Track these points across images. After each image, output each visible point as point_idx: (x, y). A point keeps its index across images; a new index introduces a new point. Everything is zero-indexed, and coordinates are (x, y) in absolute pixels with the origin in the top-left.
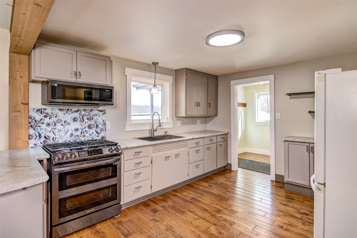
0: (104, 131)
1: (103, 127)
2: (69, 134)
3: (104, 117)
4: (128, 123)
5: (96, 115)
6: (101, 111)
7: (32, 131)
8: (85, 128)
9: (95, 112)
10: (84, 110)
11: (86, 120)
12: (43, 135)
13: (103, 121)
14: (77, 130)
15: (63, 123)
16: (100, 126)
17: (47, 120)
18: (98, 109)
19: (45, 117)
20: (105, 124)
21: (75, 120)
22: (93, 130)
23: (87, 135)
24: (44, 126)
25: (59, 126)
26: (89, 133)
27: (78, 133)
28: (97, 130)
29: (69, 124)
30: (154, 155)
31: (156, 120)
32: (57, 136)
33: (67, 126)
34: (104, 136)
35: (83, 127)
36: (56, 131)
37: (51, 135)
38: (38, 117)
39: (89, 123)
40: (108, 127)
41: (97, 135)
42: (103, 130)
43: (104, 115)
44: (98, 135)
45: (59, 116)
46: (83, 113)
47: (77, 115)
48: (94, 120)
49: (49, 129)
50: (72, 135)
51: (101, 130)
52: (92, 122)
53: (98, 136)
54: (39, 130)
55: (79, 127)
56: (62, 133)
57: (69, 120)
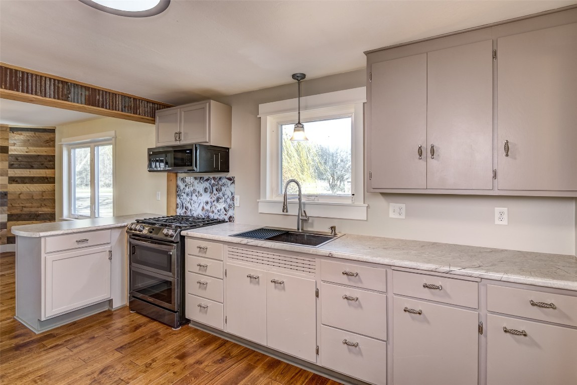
0: (233, 208)
1: (231, 203)
2: (201, 208)
3: (232, 188)
4: (262, 199)
5: (224, 185)
6: (230, 179)
7: (178, 201)
8: (214, 202)
9: (224, 181)
10: (214, 178)
11: (215, 192)
12: (184, 205)
13: (232, 194)
14: (207, 203)
15: (197, 194)
16: (228, 201)
17: (187, 190)
18: (228, 177)
19: (186, 186)
20: (233, 199)
21: (206, 190)
22: (221, 206)
23: (216, 211)
24: (185, 196)
25: (194, 197)
26: (217, 209)
27: (208, 207)
28: (225, 206)
29: (201, 195)
30: (230, 262)
31: (293, 197)
32: (193, 209)
33: (200, 198)
34: (232, 215)
35: (212, 200)
36: (192, 202)
37: (189, 206)
38: (182, 186)
39: (218, 195)
40: (237, 203)
41: (225, 213)
42: (231, 206)
43: (233, 185)
44: (226, 213)
45: (194, 186)
46: (213, 181)
47: (207, 184)
48: (222, 192)
49: (188, 199)
50: (203, 208)
51: (230, 206)
52: (221, 194)
53: (226, 215)
54: (182, 200)
55: (209, 200)
56: (196, 205)
57: (202, 191)
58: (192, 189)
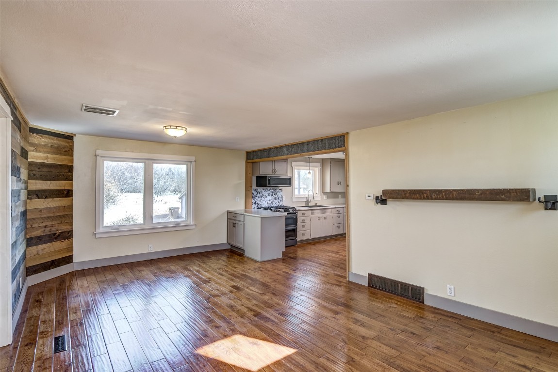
0: (282, 201)
2: (267, 202)
3: (281, 193)
5: (278, 192)
6: (280, 189)
7: (253, 201)
8: (273, 199)
9: (278, 190)
10: (273, 189)
11: (274, 195)
13: (281, 195)
15: (264, 196)
16: (280, 198)
17: (258, 195)
19: (258, 193)
20: (282, 197)
21: (269, 195)
22: (276, 201)
23: (274, 203)
24: (257, 198)
25: (263, 198)
27: (270, 202)
28: (278, 201)
29: (267, 197)
30: (312, 216)
31: (310, 195)
34: (281, 204)
37: (260, 202)
38: (255, 193)
40: (284, 199)
44: (279, 204)
45: (263, 193)
46: (272, 191)
47: (269, 192)
49: (259, 199)
52: (276, 196)
55: (271, 199)
56: (264, 202)
57: (267, 195)
58: (261, 194)
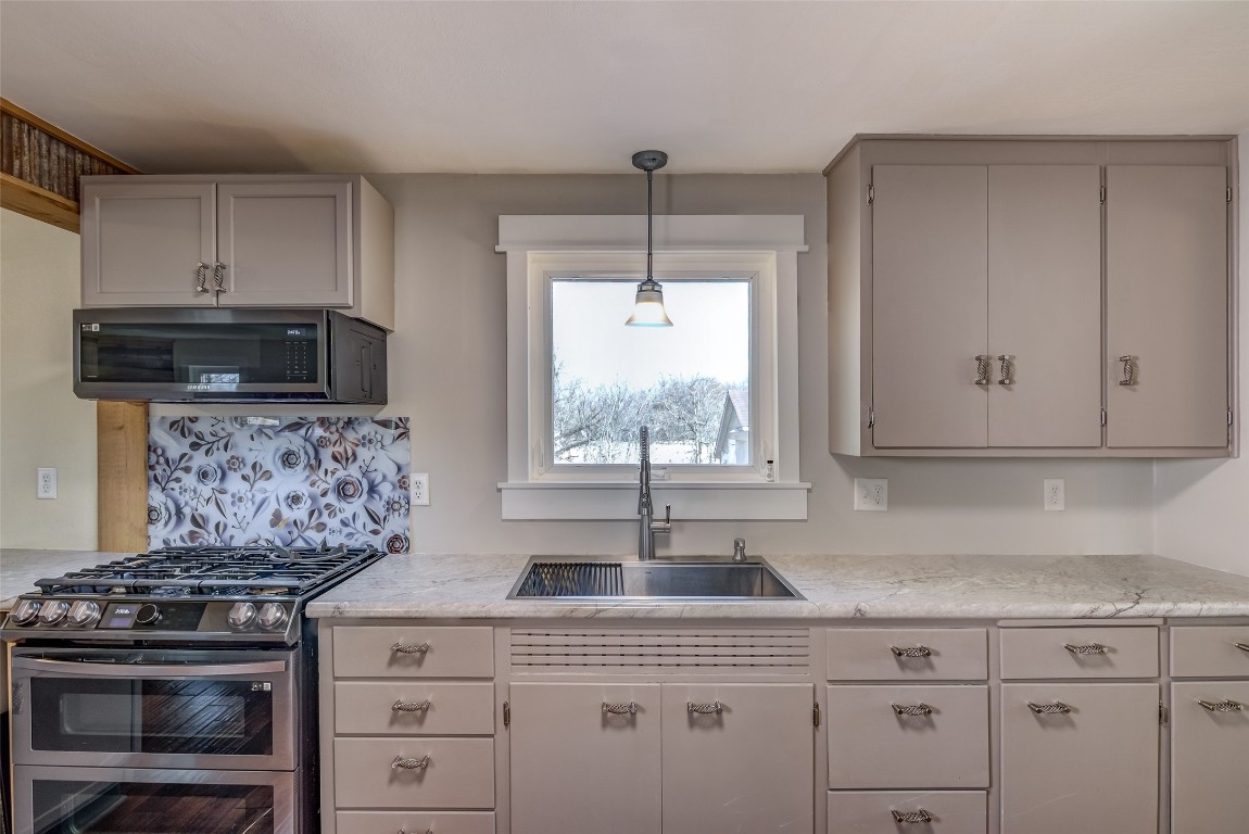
0: (403, 511)
1: (397, 495)
2: (267, 514)
3: (399, 452)
4: (512, 481)
5: (366, 441)
6: (389, 425)
7: (157, 497)
8: (324, 494)
9: (367, 429)
10: (323, 422)
11: (329, 464)
12: (187, 511)
13: (399, 469)
14: (295, 499)
15: (248, 471)
16: (386, 490)
17: (199, 460)
18: (381, 416)
19: (195, 446)
20: (403, 484)
21: (288, 459)
22: (355, 506)
23: (333, 523)
24: (190, 480)
25: (235, 484)
26: (340, 516)
27: (300, 513)
28: (370, 506)
29: (268, 475)
30: (522, 679)
32: (231, 521)
33: (260, 484)
34: (399, 531)
35: (317, 491)
36: (226, 499)
37: (211, 512)
38: (174, 447)
39: (341, 474)
40: (420, 494)
41: (371, 526)
42: (396, 506)
43: (403, 442)
44: (377, 527)
45: (235, 446)
46: (319, 432)
47: (295, 441)
48: (359, 462)
49: (206, 490)
50: (277, 519)
51: (390, 506)
52: (354, 471)
53: (375, 532)
54: (176, 493)
55: (304, 489)
56: (246, 510)
57: (269, 461)
58: (224, 457)
